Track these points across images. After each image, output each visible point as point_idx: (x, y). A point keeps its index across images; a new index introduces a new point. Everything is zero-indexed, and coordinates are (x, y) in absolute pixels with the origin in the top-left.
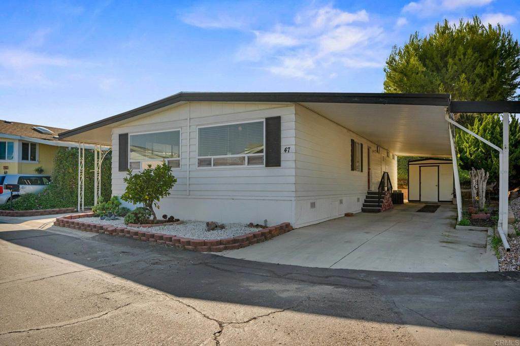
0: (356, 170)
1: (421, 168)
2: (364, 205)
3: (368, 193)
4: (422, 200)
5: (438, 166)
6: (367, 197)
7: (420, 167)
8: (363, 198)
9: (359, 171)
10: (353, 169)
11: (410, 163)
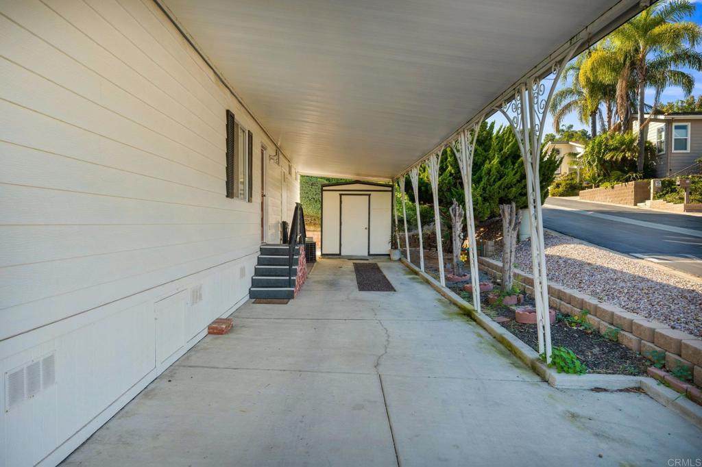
0: (238, 197)
1: (343, 197)
2: (255, 283)
3: (263, 251)
4: (342, 254)
5: (369, 195)
6: (260, 261)
7: (341, 195)
8: (251, 265)
9: (244, 198)
10: (230, 193)
11: (324, 188)
